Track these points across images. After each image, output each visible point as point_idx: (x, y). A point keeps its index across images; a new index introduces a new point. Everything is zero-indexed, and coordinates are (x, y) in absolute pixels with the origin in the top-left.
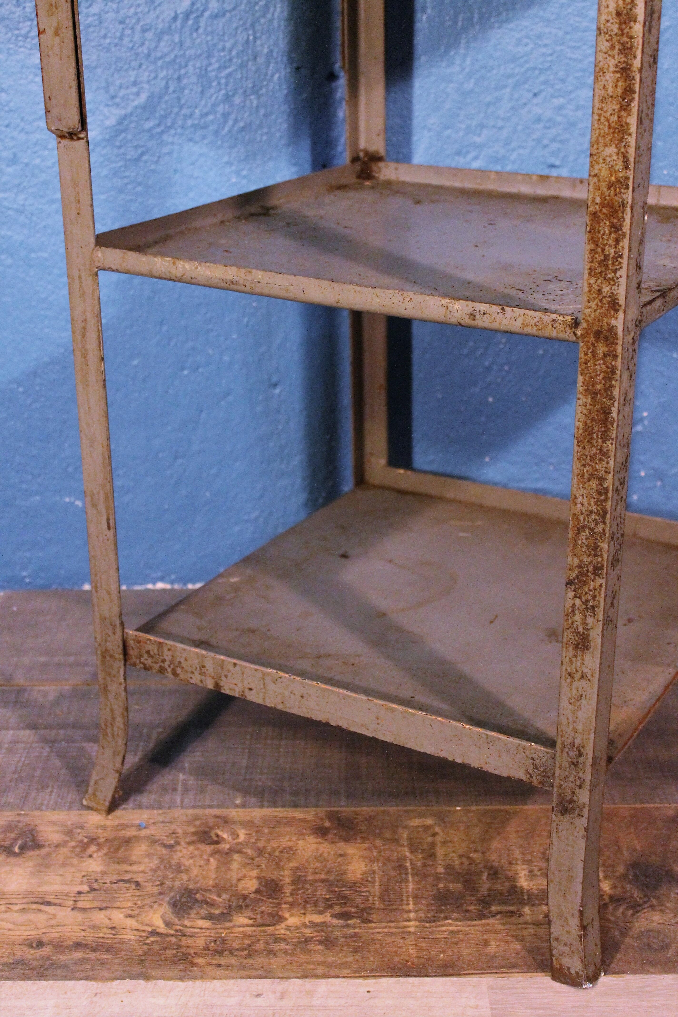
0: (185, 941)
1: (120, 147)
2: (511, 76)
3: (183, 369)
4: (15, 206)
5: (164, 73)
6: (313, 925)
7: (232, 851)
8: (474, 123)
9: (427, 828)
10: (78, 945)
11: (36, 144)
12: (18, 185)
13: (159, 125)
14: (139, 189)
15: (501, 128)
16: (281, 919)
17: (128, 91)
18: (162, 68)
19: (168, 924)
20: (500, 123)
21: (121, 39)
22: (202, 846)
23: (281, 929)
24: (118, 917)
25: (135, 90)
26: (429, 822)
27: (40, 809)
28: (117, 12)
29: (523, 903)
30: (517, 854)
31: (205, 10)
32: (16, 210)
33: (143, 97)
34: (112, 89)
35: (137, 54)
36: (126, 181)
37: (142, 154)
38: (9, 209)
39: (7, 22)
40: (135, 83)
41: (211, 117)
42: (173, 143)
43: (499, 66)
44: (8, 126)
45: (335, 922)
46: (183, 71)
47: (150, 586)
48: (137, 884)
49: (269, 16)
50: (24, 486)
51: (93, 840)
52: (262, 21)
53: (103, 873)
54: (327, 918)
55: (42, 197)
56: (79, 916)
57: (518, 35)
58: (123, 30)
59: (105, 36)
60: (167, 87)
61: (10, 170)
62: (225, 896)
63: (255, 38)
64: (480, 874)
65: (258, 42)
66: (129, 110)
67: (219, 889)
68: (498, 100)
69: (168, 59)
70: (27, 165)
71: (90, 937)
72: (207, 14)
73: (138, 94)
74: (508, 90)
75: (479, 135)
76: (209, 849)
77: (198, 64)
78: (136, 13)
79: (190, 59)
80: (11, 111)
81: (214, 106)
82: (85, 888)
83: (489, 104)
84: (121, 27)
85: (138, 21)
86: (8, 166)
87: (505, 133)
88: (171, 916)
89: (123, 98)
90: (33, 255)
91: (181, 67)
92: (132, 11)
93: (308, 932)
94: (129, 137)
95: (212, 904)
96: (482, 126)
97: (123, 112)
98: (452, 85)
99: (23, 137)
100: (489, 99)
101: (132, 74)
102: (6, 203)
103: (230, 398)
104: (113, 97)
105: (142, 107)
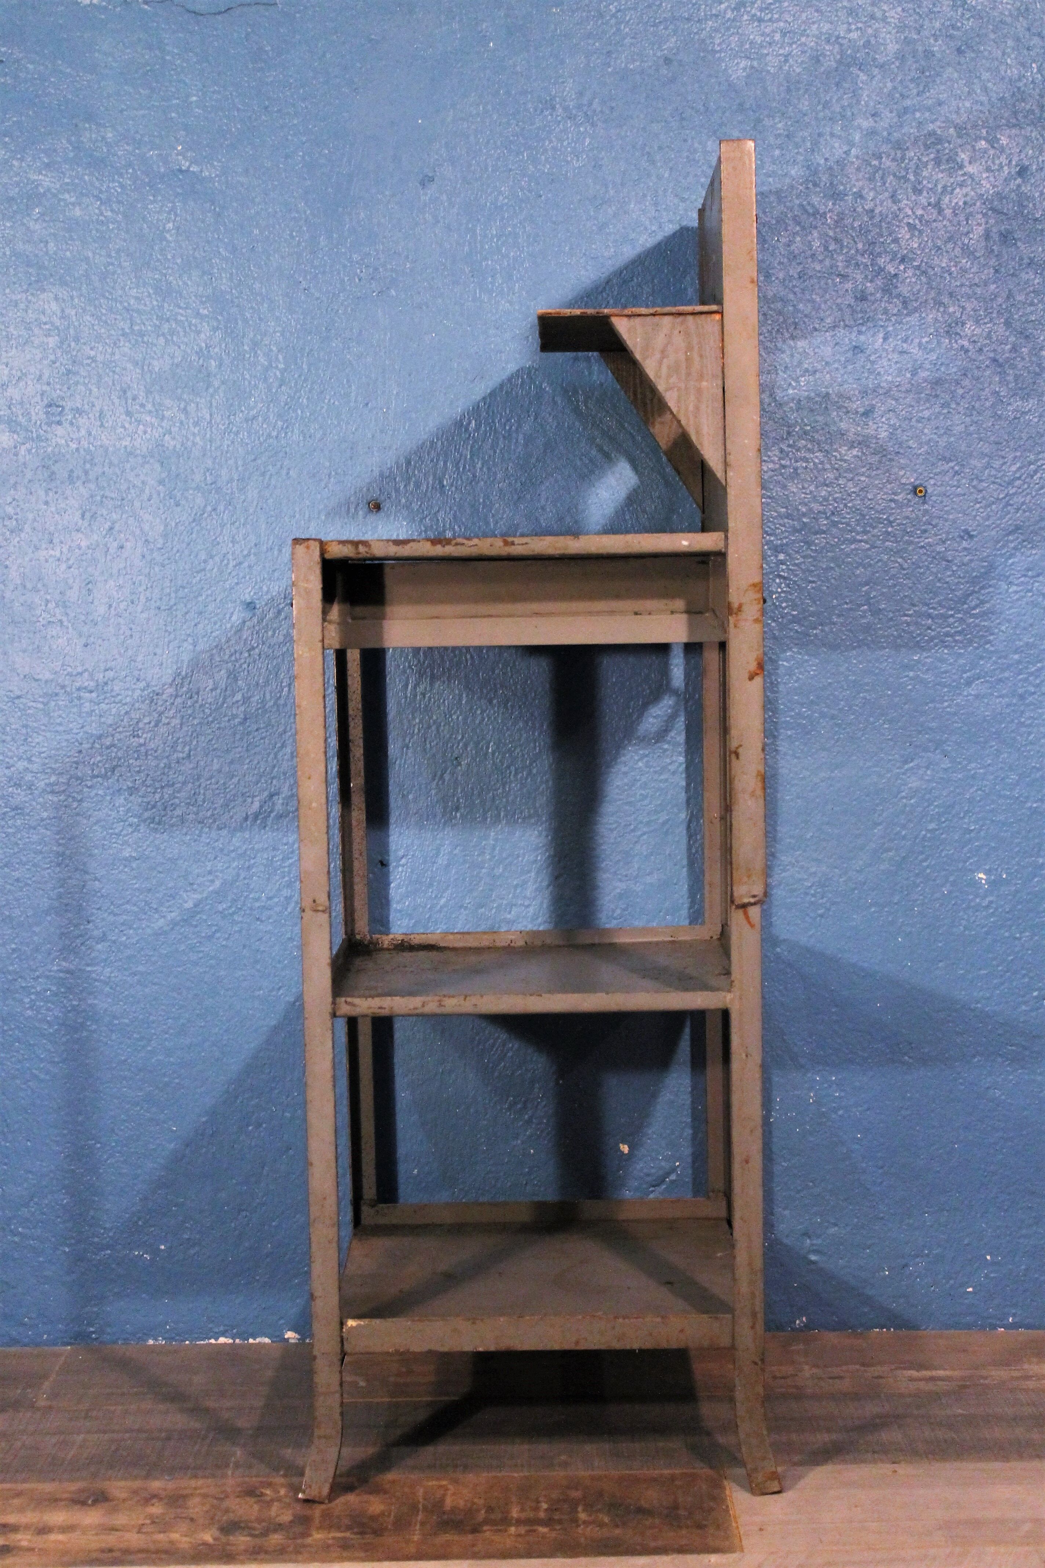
0: (228, 1547)
1: (196, 926)
3: (248, 1126)
4: (102, 978)
5: (236, 863)
6: (333, 1538)
7: (272, 1500)
8: (505, 902)
9: (441, 1486)
10: (141, 1551)
11: (122, 924)
12: (106, 960)
13: (230, 907)
14: (213, 962)
15: (528, 906)
16: (310, 1535)
17: (205, 879)
18: (234, 859)
19: (215, 1539)
22: (248, 1499)
23: (309, 1540)
24: (175, 1536)
25: (210, 878)
26: (444, 1483)
27: (109, 1480)
28: (197, 814)
29: (510, 1525)
30: (514, 1499)
31: (271, 812)
33: (218, 883)
35: (214, 848)
36: (201, 955)
37: (214, 933)
39: (103, 823)
40: (210, 873)
41: (276, 900)
42: (241, 922)
43: (524, 854)
45: (352, 1536)
46: (252, 861)
47: (213, 1341)
48: (192, 1520)
50: (96, 1240)
51: (154, 1496)
53: (163, 1514)
54: (348, 1534)
55: (125, 969)
56: (142, 1537)
60: (238, 875)
62: (264, 1524)
64: (478, 1510)
66: (205, 895)
67: (259, 1520)
68: (525, 882)
69: (240, 851)
70: (114, 942)
71: (152, 1547)
72: (272, 815)
73: (212, 881)
75: (510, 913)
76: (253, 1500)
77: (265, 856)
78: (213, 815)
79: (258, 851)
80: (102, 896)
81: (279, 890)
82: (148, 1522)
83: (516, 886)
85: (215, 821)
88: (217, 1534)
89: (200, 885)
90: (116, 1022)
91: (250, 858)
92: (209, 813)
93: (330, 1542)
94: (204, 917)
95: (254, 1529)
96: (512, 905)
97: (199, 896)
98: (484, 871)
99: (111, 918)
101: (209, 865)
102: (94, 975)
103: (291, 1152)
104: (192, 884)
105: (217, 892)
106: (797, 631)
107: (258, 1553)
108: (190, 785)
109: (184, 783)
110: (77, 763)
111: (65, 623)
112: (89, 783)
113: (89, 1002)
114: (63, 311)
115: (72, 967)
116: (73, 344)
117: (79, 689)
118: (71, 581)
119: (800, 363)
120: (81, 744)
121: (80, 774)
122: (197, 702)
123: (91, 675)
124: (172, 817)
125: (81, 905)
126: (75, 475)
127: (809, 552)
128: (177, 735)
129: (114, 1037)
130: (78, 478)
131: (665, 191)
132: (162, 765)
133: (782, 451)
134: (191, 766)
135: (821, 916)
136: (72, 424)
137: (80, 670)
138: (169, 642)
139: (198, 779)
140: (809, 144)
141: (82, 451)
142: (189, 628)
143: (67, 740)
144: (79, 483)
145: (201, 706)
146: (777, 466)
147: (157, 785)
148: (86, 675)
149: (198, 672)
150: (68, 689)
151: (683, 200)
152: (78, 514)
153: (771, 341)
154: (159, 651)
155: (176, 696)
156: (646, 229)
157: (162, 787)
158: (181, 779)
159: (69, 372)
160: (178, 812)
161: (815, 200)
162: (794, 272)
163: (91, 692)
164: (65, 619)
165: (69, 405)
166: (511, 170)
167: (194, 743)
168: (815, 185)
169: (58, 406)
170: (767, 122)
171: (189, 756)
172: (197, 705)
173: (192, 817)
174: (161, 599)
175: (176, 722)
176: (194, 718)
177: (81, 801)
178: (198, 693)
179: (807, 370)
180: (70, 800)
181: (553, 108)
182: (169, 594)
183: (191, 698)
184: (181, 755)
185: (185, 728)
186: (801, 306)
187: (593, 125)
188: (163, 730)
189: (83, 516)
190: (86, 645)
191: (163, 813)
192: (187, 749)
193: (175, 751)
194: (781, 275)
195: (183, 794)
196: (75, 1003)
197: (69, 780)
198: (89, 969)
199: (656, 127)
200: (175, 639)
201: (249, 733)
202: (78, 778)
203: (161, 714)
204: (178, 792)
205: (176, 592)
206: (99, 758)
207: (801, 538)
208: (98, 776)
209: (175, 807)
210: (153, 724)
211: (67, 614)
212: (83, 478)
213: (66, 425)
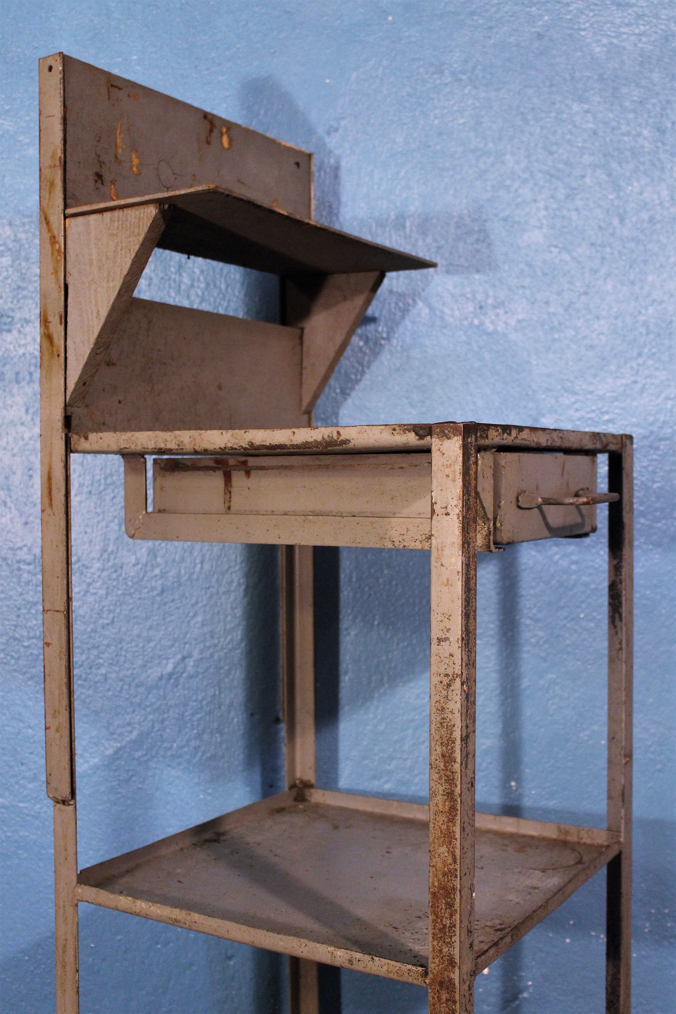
1: (115, 770)
2: (412, 721)
3: (157, 943)
4: (32, 813)
5: (151, 717)
8: (386, 755)
12: (36, 798)
13: (146, 755)
14: (129, 802)
15: (406, 759)
17: (124, 729)
18: (150, 713)
20: (406, 756)
21: (121, 691)
25: (129, 728)
31: (183, 672)
32: (33, 816)
33: (135, 733)
34: (111, 728)
35: (132, 703)
36: (118, 796)
37: (132, 776)
38: (27, 815)
40: (129, 724)
41: (186, 749)
42: (156, 768)
43: (403, 714)
44: (32, 753)
46: (166, 716)
49: (231, 677)
52: (226, 680)
57: (417, 692)
58: (123, 685)
59: (109, 690)
60: (153, 727)
61: (31, 786)
63: (220, 692)
65: (223, 695)
66: (124, 743)
68: (404, 738)
69: (155, 707)
72: (185, 675)
73: (130, 732)
74: (410, 731)
75: (389, 765)
77: (177, 711)
78: (133, 674)
79: (171, 706)
80: (34, 742)
81: (188, 741)
83: (396, 742)
84: (121, 683)
85: (134, 679)
86: (29, 782)
87: (409, 763)
89: (119, 735)
90: (43, 852)
91: (164, 713)
92: (129, 672)
94: (123, 763)
96: (391, 758)
97: (119, 745)
98: (368, 727)
100: (396, 738)
101: (128, 717)
103: (194, 968)
104: (112, 734)
105: (134, 742)
106: (643, 524)
108: (113, 648)
109: (108, 646)
110: (16, 626)
111: (9, 504)
112: (26, 644)
113: (21, 833)
114: (15, 236)
115: (7, 803)
116: (23, 264)
117: (19, 562)
118: (14, 468)
119: (649, 295)
120: (19, 609)
121: (17, 636)
122: (121, 575)
123: (30, 549)
124: (96, 675)
125: (15, 749)
126: (21, 376)
127: (655, 457)
128: (103, 604)
129: (41, 864)
130: (24, 379)
131: (536, 145)
132: (89, 630)
133: (632, 368)
134: (114, 631)
135: (659, 771)
136: (20, 332)
137: (20, 544)
138: (98, 522)
139: (120, 642)
140: (658, 109)
141: (27, 355)
142: (115, 510)
143: (8, 606)
144: (23, 384)
145: (124, 579)
146: (629, 382)
147: (85, 647)
148: (25, 549)
149: (123, 549)
150: (10, 562)
151: (551, 153)
152: (23, 410)
153: (624, 275)
154: (89, 530)
155: (103, 570)
156: (519, 177)
157: (89, 649)
158: (105, 642)
159: (19, 287)
160: (103, 671)
161: (662, 156)
162: (645, 216)
163: (29, 564)
164: (8, 500)
165: (18, 315)
166: (404, 124)
167: (118, 611)
168: (663, 144)
169: (9, 317)
170: (624, 90)
171: (113, 622)
172: (121, 579)
173: (113, 675)
174: (92, 484)
175: (102, 592)
176: (118, 589)
177: (18, 659)
178: (121, 568)
179: (654, 301)
180: (9, 658)
181: (442, 73)
182: (99, 480)
183: (116, 571)
184: (106, 621)
185: (110, 598)
186: (650, 246)
187: (475, 87)
188: (90, 599)
189: (27, 411)
190: (26, 523)
191: (88, 671)
192: (111, 615)
193: (101, 617)
194: (634, 219)
195: (106, 655)
196: (9, 834)
197: (8, 641)
198: (22, 805)
199: (530, 91)
200: (103, 520)
201: (165, 604)
202: (15, 639)
203: (89, 585)
204: (103, 653)
205: (106, 479)
206: (34, 622)
207: (648, 443)
208: (33, 638)
209: (99, 666)
210: (82, 593)
211: (10, 497)
212: (28, 378)
213: (15, 332)
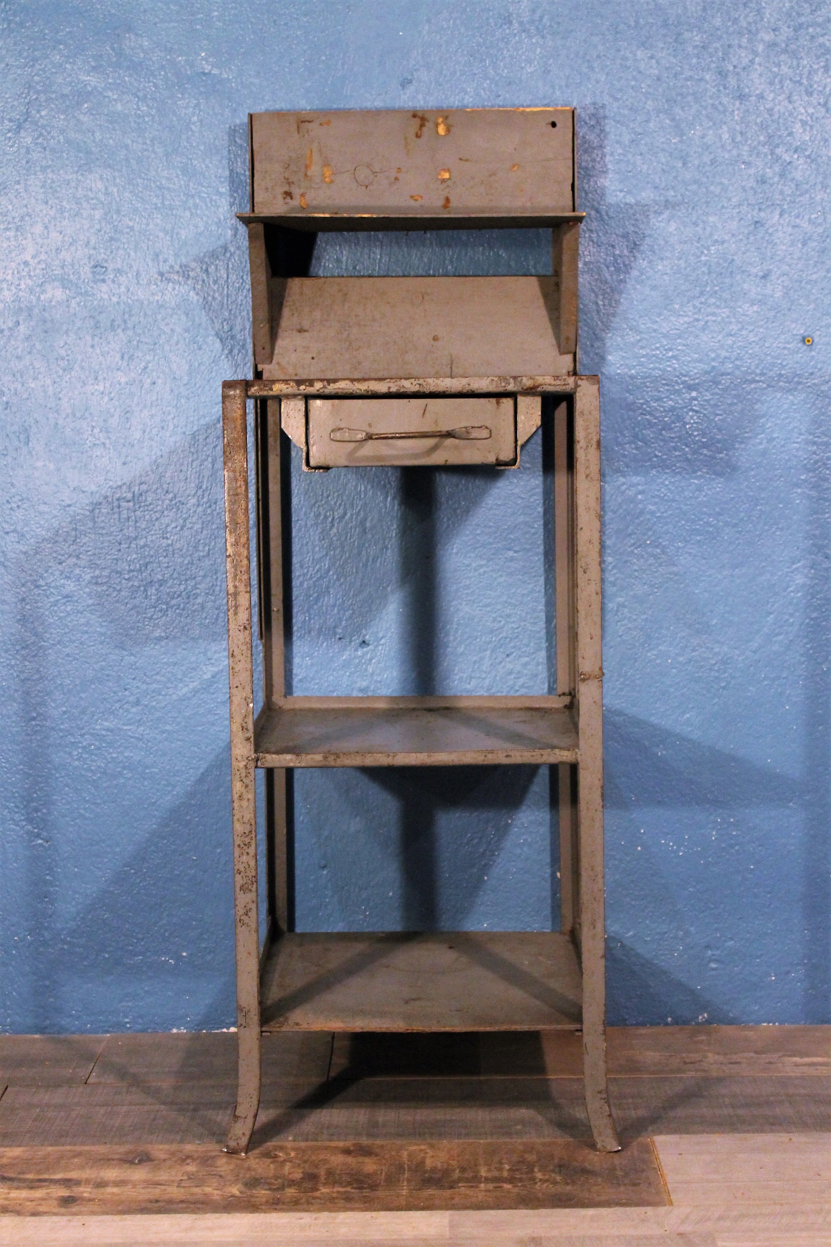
0: (252, 1199)
1: (214, 693)
2: (490, 642)
4: (136, 735)
6: (338, 1192)
7: (285, 1161)
8: (465, 675)
9: (421, 1150)
10: (182, 1202)
11: (153, 691)
12: (140, 720)
16: (317, 1190)
17: (221, 655)
19: (241, 1192)
20: (484, 675)
21: (217, 619)
22: (265, 1160)
23: (317, 1194)
24: (208, 1190)
26: (423, 1147)
27: (151, 1143)
28: (214, 602)
29: (480, 1182)
30: (481, 1161)
32: (138, 739)
34: (209, 654)
36: (216, 717)
38: (131, 737)
39: (138, 609)
43: (481, 636)
44: (134, 679)
45: (353, 1191)
47: (225, 1030)
48: (221, 1176)
49: (320, 604)
50: (130, 948)
51: (188, 1157)
53: (197, 1172)
54: (349, 1189)
55: (156, 728)
56: (182, 1190)
57: (494, 615)
58: (218, 614)
59: (206, 618)
61: (134, 710)
62: (280, 1181)
63: (310, 619)
64: (454, 1170)
65: (312, 621)
66: (221, 668)
67: (276, 1178)
68: (482, 659)
70: (146, 706)
71: (191, 1198)
74: (488, 652)
75: (469, 684)
76: (269, 1160)
80: (137, 668)
82: (185, 1178)
83: (475, 662)
84: (216, 612)
86: (132, 706)
87: (487, 682)
88: (243, 1189)
89: (216, 660)
90: (147, 771)
93: (335, 1195)
94: (221, 686)
95: (272, 1184)
97: (216, 669)
99: (144, 687)
100: (475, 658)
102: (130, 733)
104: (210, 659)
106: (706, 455)
107: (277, 1204)
108: (208, 579)
109: (204, 576)
110: (117, 560)
111: (107, 446)
112: (127, 577)
113: (126, 755)
114: (106, 189)
115: (112, 726)
116: (115, 217)
117: (118, 500)
118: (112, 410)
119: (711, 235)
120: (120, 544)
121: (119, 569)
122: (215, 510)
123: (129, 487)
124: (194, 605)
125: (119, 676)
126: (116, 323)
127: (716, 390)
128: (199, 537)
129: (146, 783)
130: (119, 326)
131: (602, 92)
132: (186, 562)
133: (695, 307)
134: (211, 562)
135: (724, 688)
136: (113, 282)
137: (119, 483)
138: (193, 461)
139: (216, 573)
140: (720, 54)
141: (122, 304)
142: (208, 450)
143: (109, 541)
144: (119, 331)
145: (218, 514)
146: (691, 319)
147: (183, 578)
148: (124, 487)
149: (216, 486)
150: (110, 500)
151: (616, 99)
152: (118, 357)
153: (687, 217)
154: (184, 469)
155: (198, 506)
156: (586, 123)
157: (186, 580)
158: (201, 573)
159: (111, 239)
160: (199, 600)
161: (725, 100)
162: (706, 159)
163: (129, 501)
164: (107, 442)
165: (111, 266)
166: (475, 74)
167: (213, 544)
168: (725, 88)
169: (103, 267)
170: (687, 35)
171: (208, 555)
172: (215, 513)
173: (210, 604)
174: (186, 426)
175: (198, 526)
176: (213, 523)
177: (120, 590)
178: (215, 503)
179: (716, 241)
180: (111, 590)
181: (511, 23)
182: (193, 422)
183: (210, 506)
184: (201, 554)
185: (205, 532)
186: (712, 188)
187: (543, 37)
188: (186, 533)
189: (122, 357)
190: (124, 464)
191: (186, 601)
192: (207, 548)
193: (197, 550)
194: (696, 162)
195: (202, 586)
196: (114, 755)
197: (110, 573)
198: (126, 728)
199: (595, 39)
200: (197, 459)
202: (117, 572)
203: (185, 520)
204: (199, 584)
205: (198, 420)
206: (134, 556)
207: (710, 378)
208: (133, 571)
209: (196, 596)
210: (179, 528)
211: (109, 438)
212: (123, 326)
213: (109, 282)
